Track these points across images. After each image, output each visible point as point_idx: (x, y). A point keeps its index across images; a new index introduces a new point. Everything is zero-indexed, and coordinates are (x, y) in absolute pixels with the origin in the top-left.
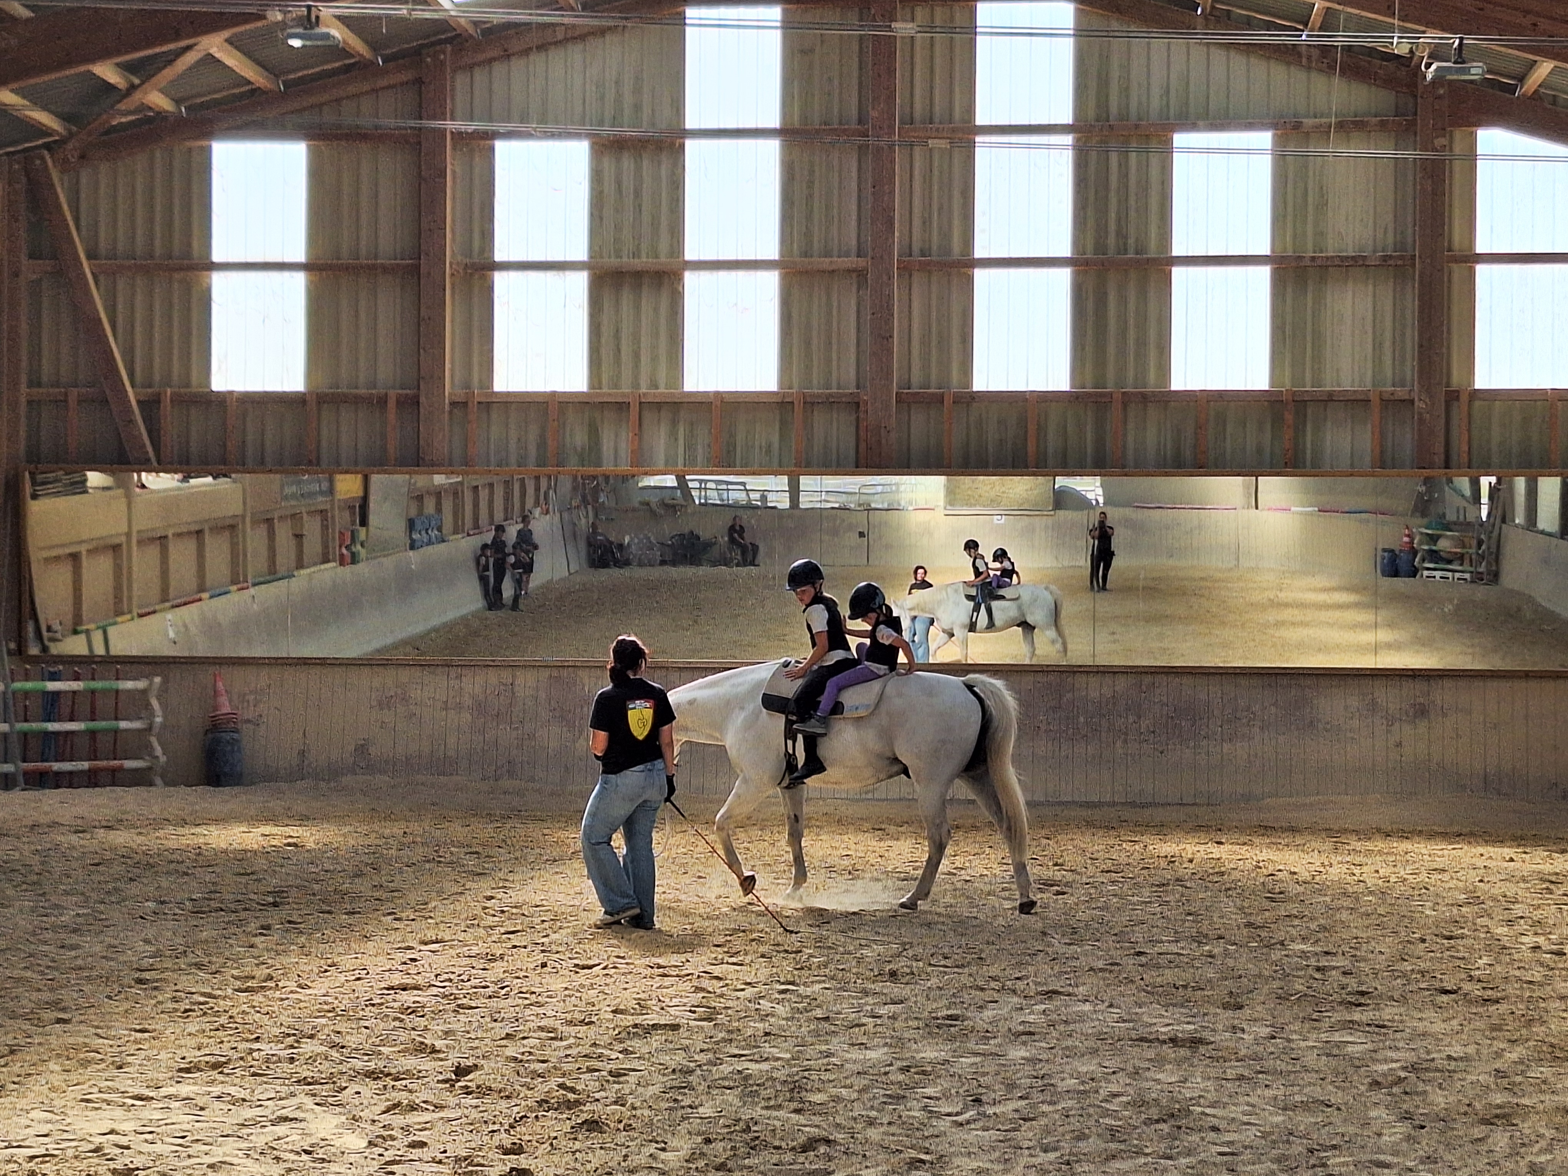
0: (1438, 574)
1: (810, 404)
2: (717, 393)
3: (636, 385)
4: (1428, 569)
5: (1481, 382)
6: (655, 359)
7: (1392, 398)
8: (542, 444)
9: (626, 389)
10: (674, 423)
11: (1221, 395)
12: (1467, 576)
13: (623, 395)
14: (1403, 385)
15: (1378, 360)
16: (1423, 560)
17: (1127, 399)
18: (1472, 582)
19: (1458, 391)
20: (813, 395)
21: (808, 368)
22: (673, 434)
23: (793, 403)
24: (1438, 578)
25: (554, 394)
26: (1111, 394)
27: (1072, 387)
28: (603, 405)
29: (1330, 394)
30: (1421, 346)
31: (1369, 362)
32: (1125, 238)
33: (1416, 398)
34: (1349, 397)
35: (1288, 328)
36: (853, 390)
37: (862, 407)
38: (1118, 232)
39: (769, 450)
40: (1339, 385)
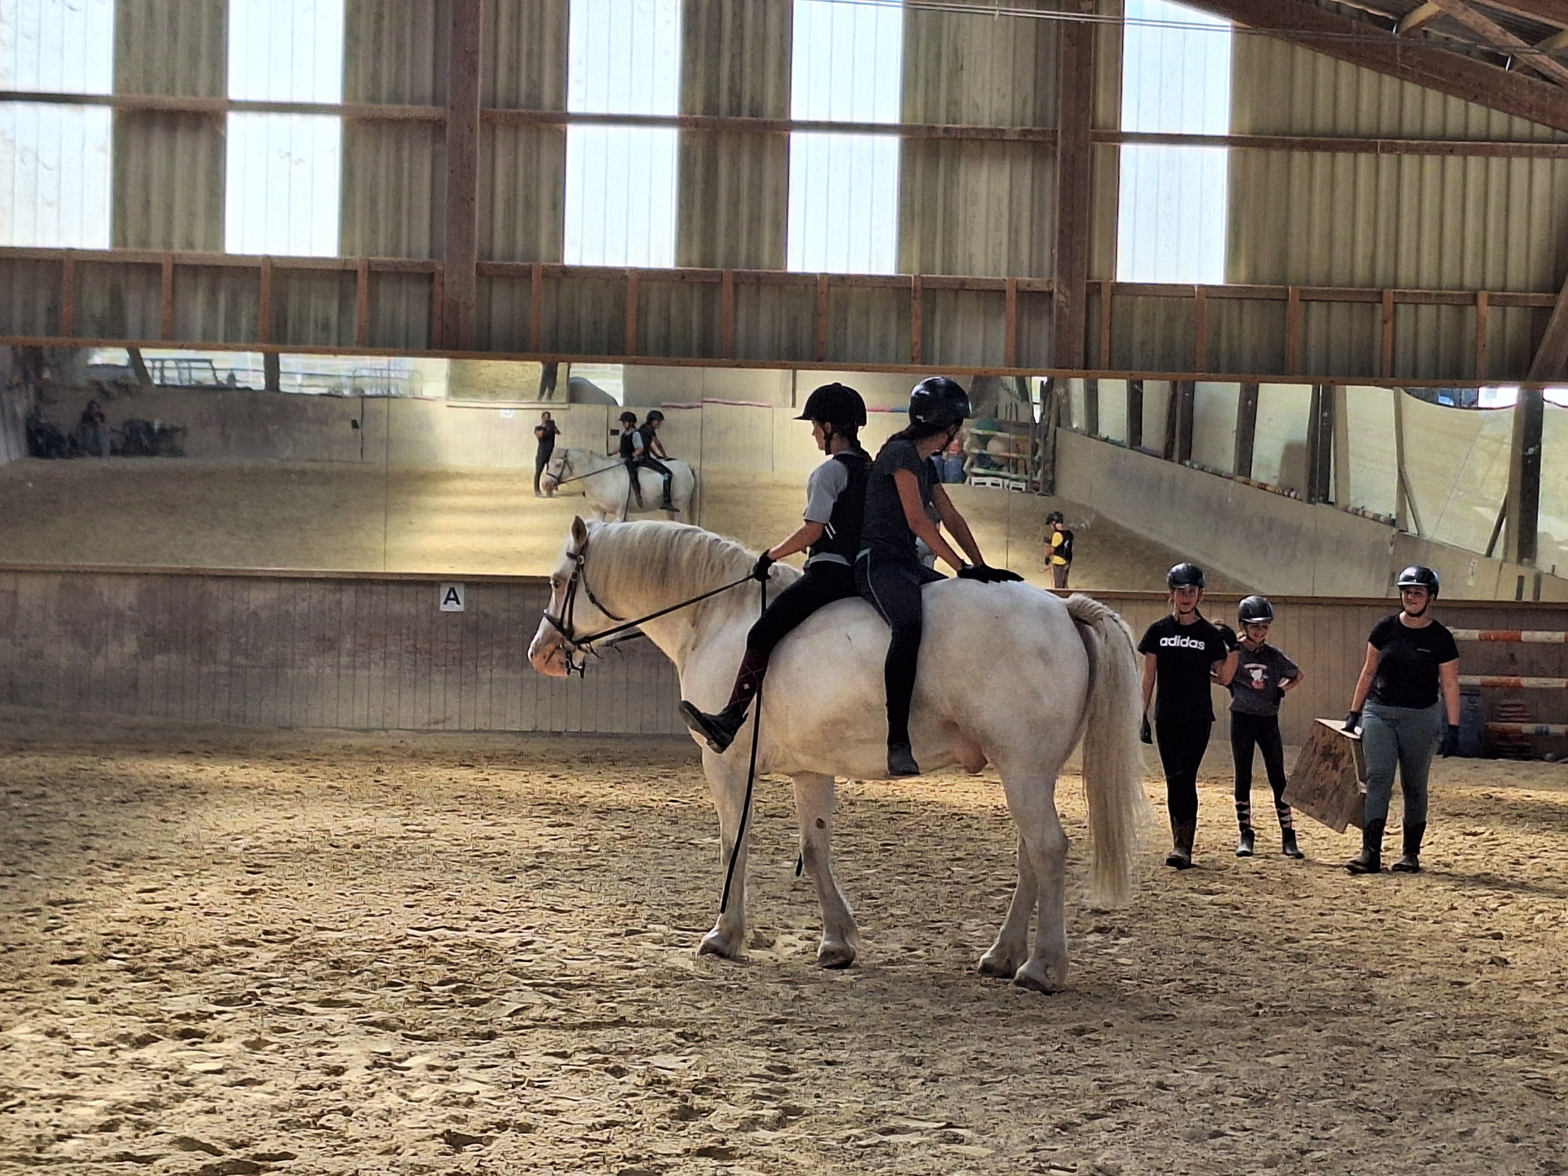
0: (989, 481)
1: (375, 274)
2: (267, 258)
3: (168, 244)
4: (976, 475)
5: (1123, 276)
6: (191, 214)
7: (1029, 289)
8: (53, 310)
9: (156, 248)
10: (213, 292)
11: (842, 279)
12: (1023, 485)
13: (154, 255)
14: (1039, 275)
15: (1014, 246)
16: (973, 464)
17: (739, 281)
18: (1029, 492)
19: (1100, 284)
20: (378, 264)
21: (373, 232)
22: (212, 303)
23: (356, 272)
24: (988, 485)
25: (70, 250)
26: (721, 274)
27: (678, 263)
28: (128, 267)
29: (963, 282)
30: (1061, 232)
31: (1005, 248)
32: (739, 97)
33: (1055, 290)
34: (982, 286)
35: (917, 207)
36: (425, 258)
37: (437, 279)
38: (731, 90)
39: (325, 326)
40: (971, 272)
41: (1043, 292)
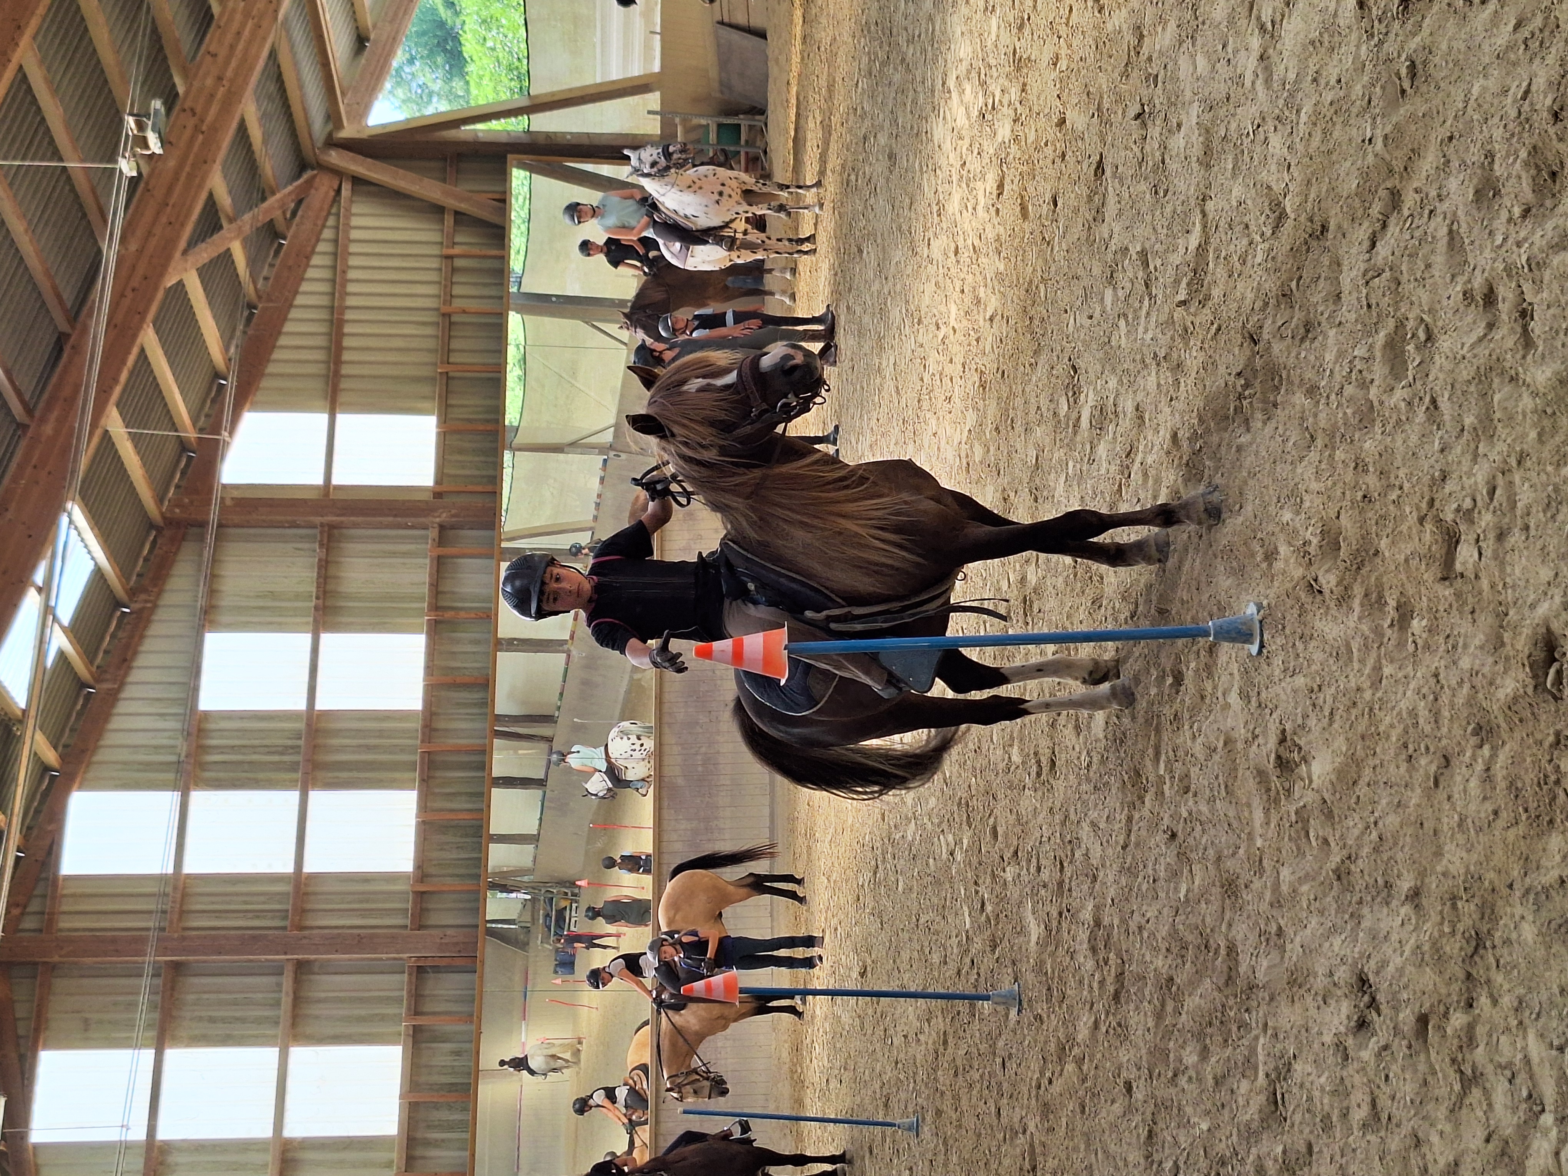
5: (428, 482)
10: (428, 1143)
14: (428, 534)
17: (427, 744)
19: (435, 497)
21: (383, 1018)
22: (437, 1143)
23: (414, 1031)
26: (423, 757)
27: (414, 789)
29: (431, 589)
32: (286, 747)
34: (435, 576)
35: (375, 620)
37: (423, 963)
38: (282, 754)
39: (457, 1052)
40: (424, 583)
41: (440, 530)
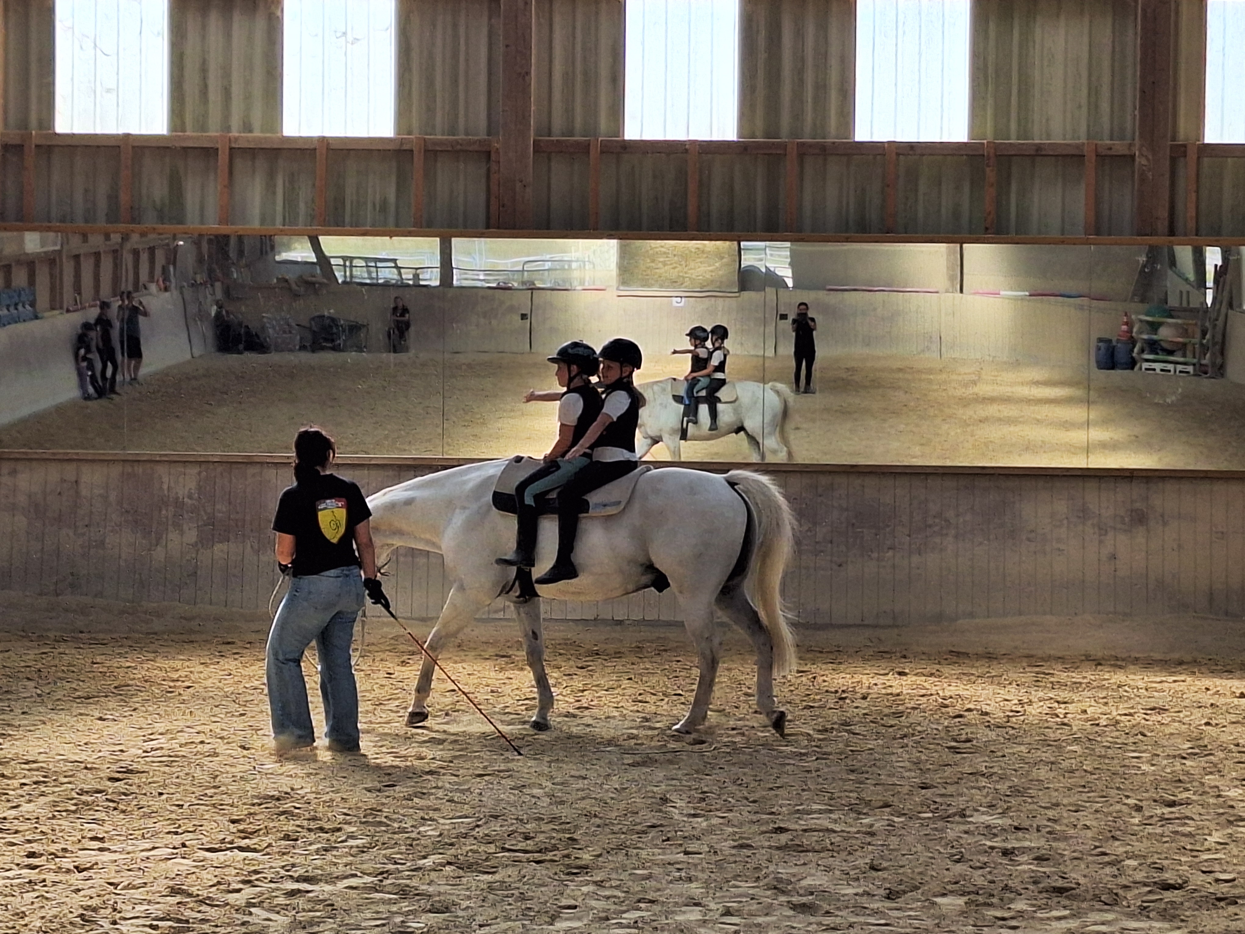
0: (1158, 366)
1: (432, 153)
2: (322, 139)
3: (226, 127)
4: (1147, 361)
5: (1211, 136)
6: (248, 96)
7: (1109, 153)
8: (113, 198)
9: (214, 132)
10: (271, 175)
11: (912, 147)
12: (1190, 369)
13: (210, 139)
14: (1122, 138)
15: (1094, 107)
16: (1142, 351)
17: (803, 151)
18: (1195, 375)
19: (1185, 146)
20: (435, 143)
21: (430, 110)
22: (270, 187)
23: (412, 151)
24: (1158, 371)
25: (127, 136)
26: (784, 146)
27: (740, 136)
28: (187, 152)
29: (1039, 148)
30: (1143, 92)
31: (1085, 110)
33: (1137, 154)
34: (1059, 151)
35: (991, 70)
36: (483, 136)
37: (493, 157)
39: (384, 208)
40: (1048, 137)
41: (1124, 156)
